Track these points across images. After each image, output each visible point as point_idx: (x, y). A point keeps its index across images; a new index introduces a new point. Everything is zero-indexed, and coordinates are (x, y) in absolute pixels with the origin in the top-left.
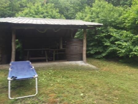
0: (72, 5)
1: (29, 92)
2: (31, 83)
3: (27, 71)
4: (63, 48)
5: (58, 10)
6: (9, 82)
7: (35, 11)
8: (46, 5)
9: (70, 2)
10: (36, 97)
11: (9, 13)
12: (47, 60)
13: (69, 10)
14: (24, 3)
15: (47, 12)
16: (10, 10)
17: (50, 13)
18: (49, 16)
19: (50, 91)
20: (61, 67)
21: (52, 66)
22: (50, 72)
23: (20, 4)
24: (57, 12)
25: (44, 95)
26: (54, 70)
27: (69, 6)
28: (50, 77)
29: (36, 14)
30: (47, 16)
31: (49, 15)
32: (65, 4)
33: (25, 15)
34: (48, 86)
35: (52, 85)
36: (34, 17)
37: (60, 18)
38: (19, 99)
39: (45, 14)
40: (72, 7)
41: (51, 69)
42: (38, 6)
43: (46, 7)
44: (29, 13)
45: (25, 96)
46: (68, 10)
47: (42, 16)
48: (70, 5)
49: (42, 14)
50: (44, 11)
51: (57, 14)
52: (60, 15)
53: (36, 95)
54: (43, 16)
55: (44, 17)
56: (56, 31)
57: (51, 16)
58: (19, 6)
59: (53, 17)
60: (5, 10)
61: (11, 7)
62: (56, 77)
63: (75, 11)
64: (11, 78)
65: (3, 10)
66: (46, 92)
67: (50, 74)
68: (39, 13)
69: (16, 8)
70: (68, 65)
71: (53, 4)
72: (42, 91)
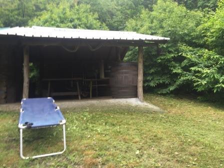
0: (120, 7)
1: (53, 148)
2: (55, 134)
3: (49, 114)
4: (105, 77)
5: (96, 16)
6: (21, 131)
7: (60, 17)
8: (77, 7)
9: (115, 2)
10: (63, 155)
11: (17, 19)
14: (41, 3)
15: (79, 19)
16: (19, 15)
17: (84, 20)
18: (82, 26)
20: (103, 107)
22: (85, 116)
23: (35, 5)
24: (96, 19)
25: (76, 152)
26: (90, 112)
27: (115, 9)
28: (86, 124)
29: (62, 22)
30: (79, 25)
31: (82, 24)
32: (109, 6)
33: (44, 24)
34: (82, 138)
35: (89, 136)
36: (58, 27)
37: (100, 28)
38: (36, 159)
39: (76, 22)
40: (120, 10)
41: (87, 112)
42: (64, 9)
43: (78, 10)
45: (45, 153)
46: (112, 15)
47: (71, 24)
48: (116, 7)
49: (71, 21)
50: (75, 17)
51: (95, 22)
52: (100, 23)
53: (64, 152)
54: (73, 25)
55: (75, 27)
56: (94, 50)
57: (85, 24)
58: (34, 8)
59: (90, 27)
60: (10, 14)
61: (21, 10)
62: (95, 123)
63: (124, 17)
64: (23, 126)
65: (8, 15)
66: (79, 149)
67: (85, 119)
68: (66, 19)
69: (29, 12)
70: (113, 105)
71: (89, 6)
72: (73, 146)
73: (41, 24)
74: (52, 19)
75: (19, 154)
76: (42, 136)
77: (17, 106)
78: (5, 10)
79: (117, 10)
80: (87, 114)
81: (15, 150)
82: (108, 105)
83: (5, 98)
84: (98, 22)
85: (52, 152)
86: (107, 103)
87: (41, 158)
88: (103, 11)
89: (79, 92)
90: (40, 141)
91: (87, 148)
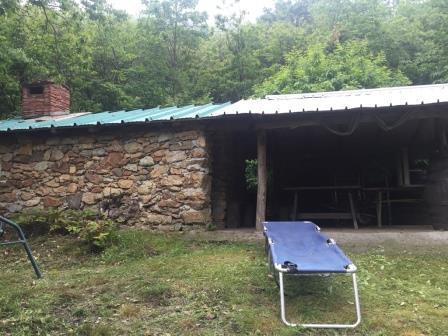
0: (432, 32)
1: (334, 315)
2: (331, 289)
3: (316, 250)
4: (412, 183)
5: (381, 58)
6: (281, 275)
7: (308, 72)
8: (341, 48)
9: (419, 23)
10: (357, 332)
11: (231, 85)
12: (355, 224)
13: (420, 51)
14: (268, 51)
15: (343, 70)
16: (233, 78)
17: (356, 70)
18: (352, 82)
19: (403, 323)
20: (416, 248)
21: (382, 244)
22: (381, 262)
23: (259, 58)
24: (380, 65)
25: (384, 330)
26: (391, 256)
27: (420, 36)
28: (388, 278)
29: (312, 81)
30: (346, 82)
31: (351, 79)
32: (404, 32)
33: (281, 88)
34: (388, 304)
35: (403, 303)
36: (306, 91)
37: (391, 83)
38: (308, 329)
39: (341, 76)
40: (432, 38)
41: (382, 254)
42: (316, 56)
43: (342, 54)
44: (289, 80)
45: (323, 322)
47: (329, 83)
48: (422, 33)
49: (330, 77)
50: (335, 68)
51: (378, 71)
52: (389, 72)
53: (358, 326)
54: (334, 84)
55: (338, 87)
56: (390, 128)
57: (359, 78)
58: (259, 63)
60: (221, 78)
61: (236, 70)
62: (407, 279)
63: (442, 51)
64: (283, 267)
65: (218, 80)
66: (388, 324)
67: (382, 267)
68: (319, 75)
69: (250, 70)
70: (439, 243)
71: (365, 42)
72: (374, 318)
73: (276, 89)
74: (294, 78)
75: (279, 316)
76: (309, 291)
77: (248, 234)
78: (212, 73)
79: (425, 39)
80: (383, 258)
81: (269, 308)
82: (427, 243)
83: (225, 219)
84: (386, 70)
85: (335, 323)
86: (424, 239)
87: (317, 329)
88: (392, 46)
89: (354, 214)
90: (309, 297)
91: (405, 326)
